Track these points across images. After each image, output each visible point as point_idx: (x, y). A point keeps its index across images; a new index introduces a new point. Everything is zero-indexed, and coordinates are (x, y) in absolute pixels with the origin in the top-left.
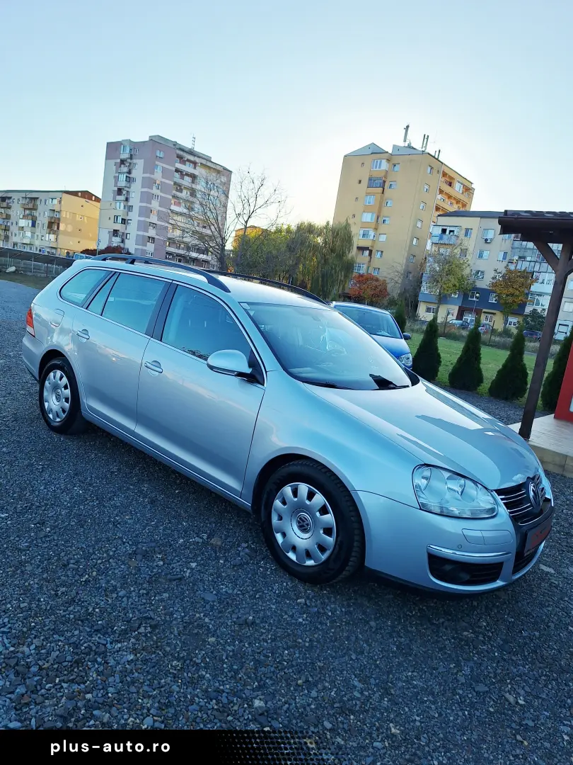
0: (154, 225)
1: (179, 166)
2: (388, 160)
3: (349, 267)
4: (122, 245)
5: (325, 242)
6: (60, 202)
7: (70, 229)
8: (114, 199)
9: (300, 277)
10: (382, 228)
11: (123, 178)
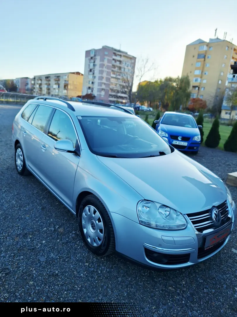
0: (105, 84)
1: (114, 57)
2: (207, 46)
3: (188, 95)
4: (92, 93)
5: (177, 85)
6: (68, 77)
7: (72, 88)
8: (89, 74)
9: (166, 101)
10: (204, 77)
11: (92, 65)
